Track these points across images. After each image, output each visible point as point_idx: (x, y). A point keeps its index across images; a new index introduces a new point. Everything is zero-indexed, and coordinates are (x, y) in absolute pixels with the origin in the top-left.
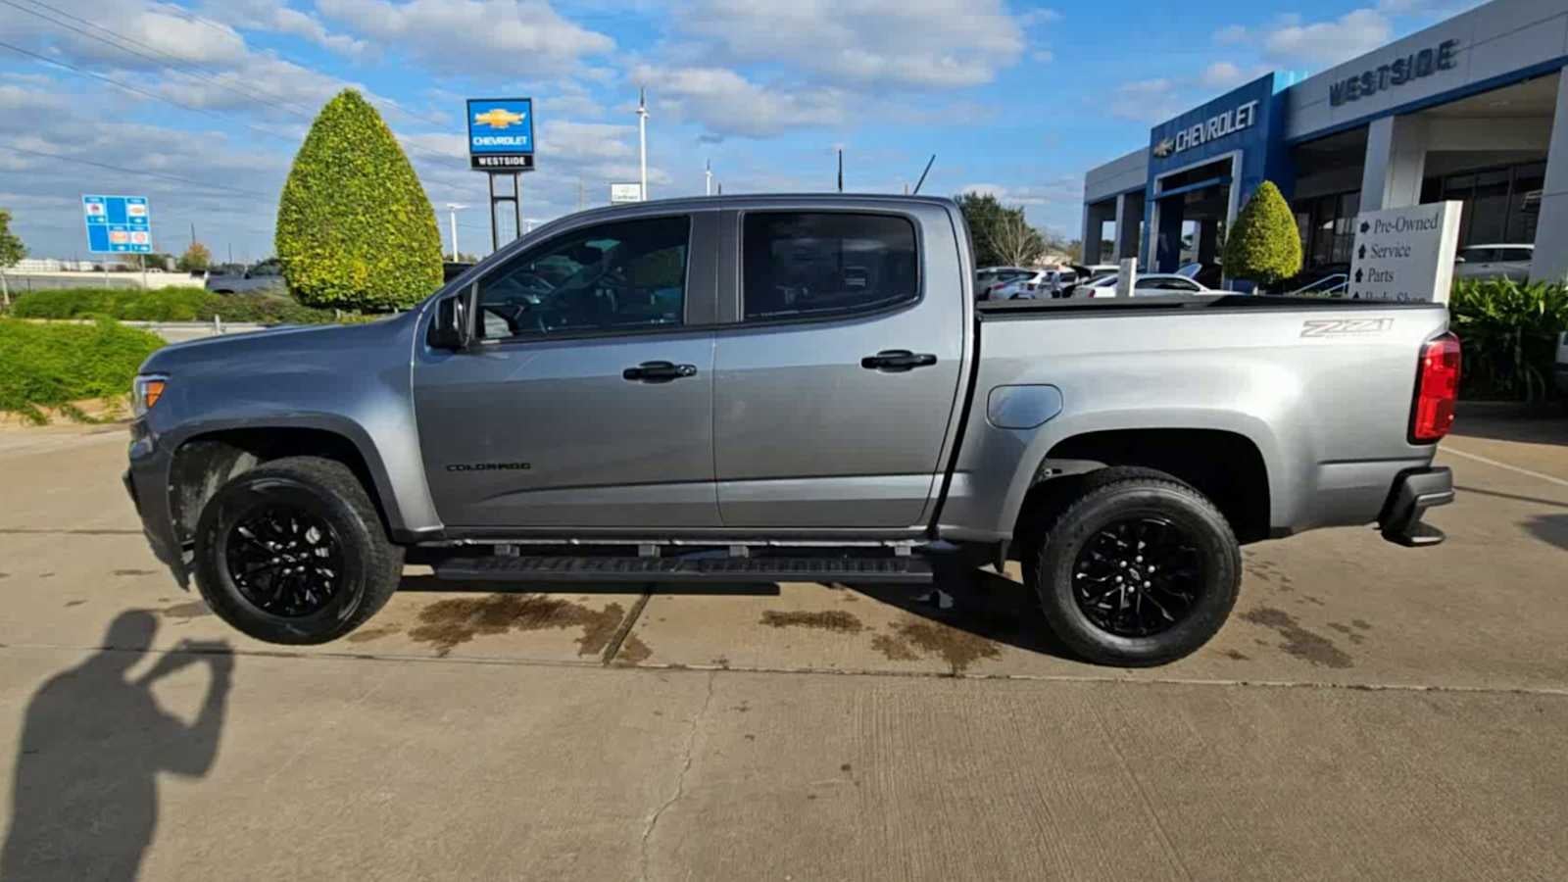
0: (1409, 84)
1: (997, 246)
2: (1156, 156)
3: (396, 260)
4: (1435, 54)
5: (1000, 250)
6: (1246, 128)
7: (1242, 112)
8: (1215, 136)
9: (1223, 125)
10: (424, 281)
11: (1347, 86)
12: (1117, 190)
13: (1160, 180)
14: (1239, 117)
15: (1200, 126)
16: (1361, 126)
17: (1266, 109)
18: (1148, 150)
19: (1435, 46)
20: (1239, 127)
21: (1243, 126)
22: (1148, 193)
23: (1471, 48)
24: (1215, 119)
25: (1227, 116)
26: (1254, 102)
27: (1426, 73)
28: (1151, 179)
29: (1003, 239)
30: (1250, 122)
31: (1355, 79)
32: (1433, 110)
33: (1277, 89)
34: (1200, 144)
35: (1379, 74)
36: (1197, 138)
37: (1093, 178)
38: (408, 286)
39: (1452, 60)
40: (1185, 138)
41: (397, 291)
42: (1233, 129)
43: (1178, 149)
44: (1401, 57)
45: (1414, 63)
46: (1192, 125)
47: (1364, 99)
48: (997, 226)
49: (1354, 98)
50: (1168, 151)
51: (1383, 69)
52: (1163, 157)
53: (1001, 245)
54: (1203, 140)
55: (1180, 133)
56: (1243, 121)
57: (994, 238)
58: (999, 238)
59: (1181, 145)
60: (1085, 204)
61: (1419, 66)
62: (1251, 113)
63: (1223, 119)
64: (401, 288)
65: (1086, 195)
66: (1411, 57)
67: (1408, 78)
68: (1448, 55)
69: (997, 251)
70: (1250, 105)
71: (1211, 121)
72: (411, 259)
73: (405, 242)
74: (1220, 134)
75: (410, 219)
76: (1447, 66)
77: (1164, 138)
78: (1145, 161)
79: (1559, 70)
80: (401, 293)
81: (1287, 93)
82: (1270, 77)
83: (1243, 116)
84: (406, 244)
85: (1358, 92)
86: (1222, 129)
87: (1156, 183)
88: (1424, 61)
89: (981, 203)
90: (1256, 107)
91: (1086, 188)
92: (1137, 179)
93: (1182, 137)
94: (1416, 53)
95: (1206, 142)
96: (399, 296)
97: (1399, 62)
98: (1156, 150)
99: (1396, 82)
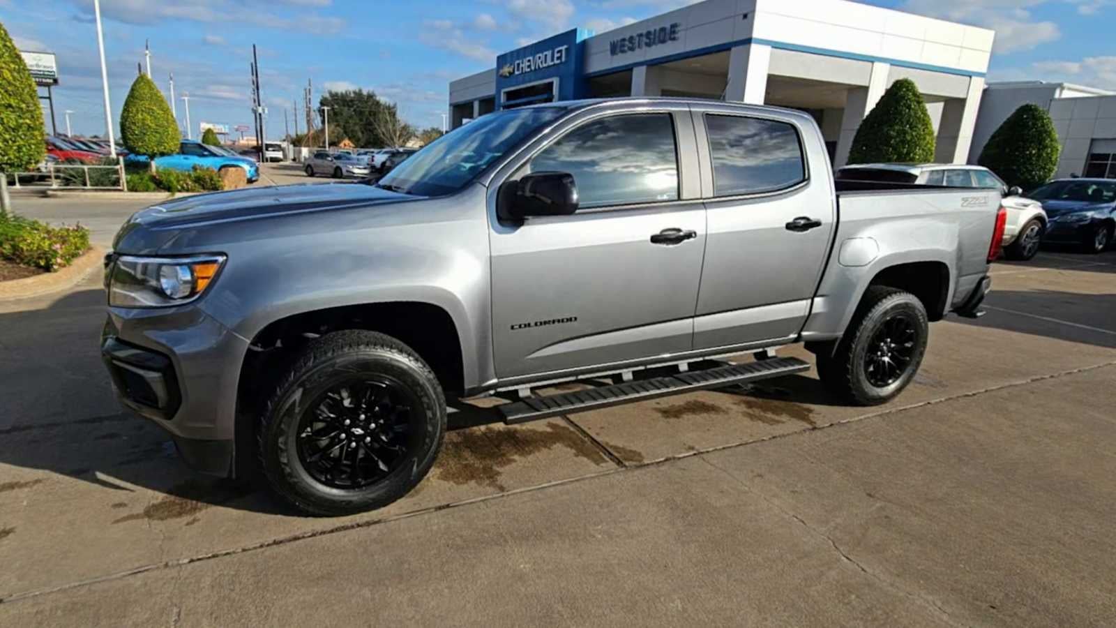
0: (654, 47)
1: (380, 130)
2: (501, 76)
3: (5, 121)
4: (668, 31)
5: (383, 134)
6: (561, 63)
7: (558, 52)
8: (541, 66)
9: (546, 59)
10: (34, 144)
11: (619, 44)
12: (474, 97)
13: (505, 93)
14: (556, 55)
15: (531, 58)
16: (629, 69)
17: (573, 52)
18: (495, 72)
19: (668, 26)
20: (557, 62)
21: (558, 62)
22: (497, 101)
23: (686, 30)
24: (540, 55)
25: (549, 53)
26: (565, 47)
27: (663, 42)
28: (498, 92)
29: (385, 126)
30: (563, 59)
31: (624, 40)
32: (666, 65)
33: (579, 40)
34: (531, 70)
35: (637, 39)
36: (529, 66)
37: (455, 87)
38: (19, 149)
39: (676, 36)
40: (521, 66)
41: (7, 155)
42: (552, 63)
43: (517, 73)
44: (649, 30)
45: (657, 35)
46: (525, 57)
47: (630, 53)
48: (381, 116)
49: (623, 52)
50: (510, 73)
51: (640, 35)
52: (506, 77)
53: (384, 130)
54: (533, 68)
55: (517, 62)
56: (558, 58)
57: (379, 125)
58: (382, 125)
59: (518, 70)
60: (451, 105)
61: (659, 37)
62: (564, 53)
63: (546, 56)
64: (11, 152)
65: (450, 99)
66: (655, 30)
67: (654, 43)
68: (674, 32)
69: (382, 136)
70: (563, 48)
71: (538, 55)
72: (21, 121)
73: (13, 102)
74: (544, 65)
75: (14, 79)
76: (674, 39)
77: (506, 64)
78: (494, 78)
79: (729, 49)
80: (12, 157)
81: (584, 43)
82: (574, 32)
83: (559, 55)
84: (14, 105)
85: (626, 48)
86: (545, 62)
87: (502, 94)
88: (662, 34)
89: (366, 98)
90: (566, 49)
91: (451, 94)
92: (490, 91)
93: (519, 64)
94: (658, 28)
95: (535, 69)
96: (10, 159)
97: (649, 33)
98: (501, 71)
99: (648, 45)
